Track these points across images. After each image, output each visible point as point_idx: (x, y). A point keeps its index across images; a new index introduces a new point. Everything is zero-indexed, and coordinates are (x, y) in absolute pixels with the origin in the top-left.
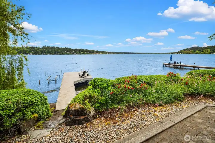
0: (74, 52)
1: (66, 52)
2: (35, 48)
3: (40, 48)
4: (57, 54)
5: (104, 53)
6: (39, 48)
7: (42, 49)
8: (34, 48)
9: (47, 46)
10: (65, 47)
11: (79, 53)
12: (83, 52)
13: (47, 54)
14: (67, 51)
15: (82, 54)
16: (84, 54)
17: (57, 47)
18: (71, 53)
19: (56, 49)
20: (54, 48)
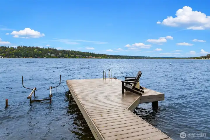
0: (60, 54)
1: (49, 54)
2: (7, 48)
3: (14, 49)
4: (37, 58)
5: (103, 57)
6: (12, 49)
7: (17, 50)
8: (5, 48)
9: (23, 46)
10: (49, 48)
11: (68, 56)
12: (72, 55)
13: (23, 58)
14: (51, 53)
15: (73, 57)
16: (75, 57)
17: (37, 48)
18: (56, 56)
19: (36, 50)
20: (33, 48)
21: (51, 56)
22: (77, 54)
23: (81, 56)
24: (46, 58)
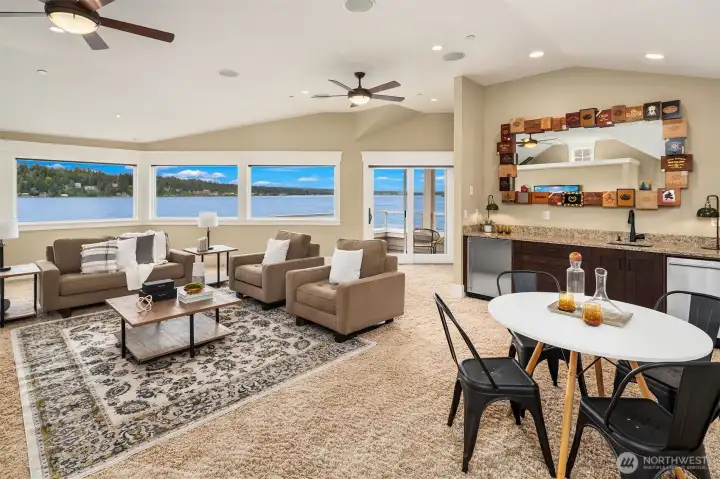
21: (85, 192)
22: (167, 185)
23: (178, 190)
24: (70, 196)
